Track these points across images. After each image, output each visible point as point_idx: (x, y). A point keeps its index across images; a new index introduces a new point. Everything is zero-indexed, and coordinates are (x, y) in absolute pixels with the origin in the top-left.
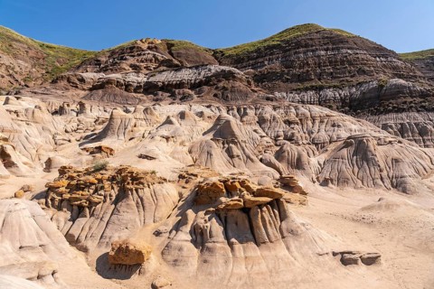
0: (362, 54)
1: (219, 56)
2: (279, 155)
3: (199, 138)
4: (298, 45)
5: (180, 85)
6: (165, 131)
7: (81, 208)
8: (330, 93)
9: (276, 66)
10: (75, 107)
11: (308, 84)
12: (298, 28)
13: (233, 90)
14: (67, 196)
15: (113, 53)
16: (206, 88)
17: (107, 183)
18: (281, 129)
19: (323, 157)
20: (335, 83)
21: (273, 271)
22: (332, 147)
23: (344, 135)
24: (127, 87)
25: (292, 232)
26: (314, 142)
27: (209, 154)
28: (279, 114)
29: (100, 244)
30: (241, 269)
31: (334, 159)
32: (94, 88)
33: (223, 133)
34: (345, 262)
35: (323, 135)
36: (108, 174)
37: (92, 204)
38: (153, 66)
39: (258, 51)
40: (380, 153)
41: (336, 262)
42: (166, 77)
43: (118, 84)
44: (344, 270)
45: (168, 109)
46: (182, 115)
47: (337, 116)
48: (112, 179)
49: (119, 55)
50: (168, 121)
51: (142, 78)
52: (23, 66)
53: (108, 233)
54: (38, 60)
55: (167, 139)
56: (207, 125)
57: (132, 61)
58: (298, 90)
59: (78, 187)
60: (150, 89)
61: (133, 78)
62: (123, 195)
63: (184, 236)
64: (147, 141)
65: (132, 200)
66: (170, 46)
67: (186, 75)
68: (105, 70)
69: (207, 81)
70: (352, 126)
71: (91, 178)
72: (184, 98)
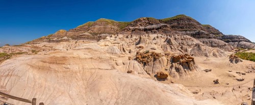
0: (195, 24)
1: (161, 21)
2: (182, 48)
3: (163, 43)
4: (181, 19)
5: (153, 29)
6: (154, 41)
7: (145, 63)
8: (188, 32)
9: (176, 24)
10: (130, 36)
11: (183, 29)
12: (181, 15)
13: (167, 30)
14: (141, 60)
15: (134, 22)
16: (160, 30)
17: (150, 57)
18: (180, 41)
19: (191, 49)
20: (189, 30)
21: (196, 76)
22: (192, 46)
23: (195, 43)
24: (140, 30)
25: (196, 67)
26: (188, 45)
27: (166, 48)
28: (179, 37)
29: (152, 73)
30: (189, 76)
31: (193, 49)
32: (132, 31)
33: (169, 42)
34: (206, 72)
35: (190, 43)
36: (150, 54)
37: (148, 62)
38: (145, 24)
39: (171, 20)
40: (203, 48)
41: (205, 72)
42: (149, 27)
43: (138, 30)
44: (207, 73)
45: (153, 36)
46: (158, 37)
47: (193, 38)
48: (151, 55)
49: (136, 22)
50: (154, 39)
51: (143, 28)
52: (116, 28)
53: (154, 70)
54: (118, 26)
55: (155, 44)
56: (164, 40)
57: (139, 23)
58: (181, 31)
59: (144, 57)
60: (145, 30)
61: (141, 27)
62: (155, 59)
63: (174, 70)
64: (150, 44)
65: (158, 61)
66: (148, 19)
67: (154, 26)
68: (134, 26)
69: (160, 28)
70: (196, 41)
71: (146, 55)
72: (155, 33)
